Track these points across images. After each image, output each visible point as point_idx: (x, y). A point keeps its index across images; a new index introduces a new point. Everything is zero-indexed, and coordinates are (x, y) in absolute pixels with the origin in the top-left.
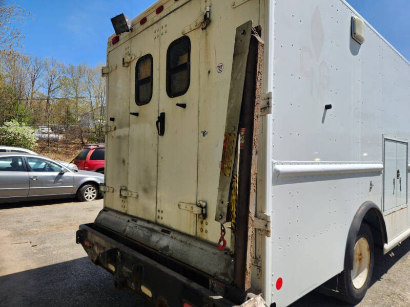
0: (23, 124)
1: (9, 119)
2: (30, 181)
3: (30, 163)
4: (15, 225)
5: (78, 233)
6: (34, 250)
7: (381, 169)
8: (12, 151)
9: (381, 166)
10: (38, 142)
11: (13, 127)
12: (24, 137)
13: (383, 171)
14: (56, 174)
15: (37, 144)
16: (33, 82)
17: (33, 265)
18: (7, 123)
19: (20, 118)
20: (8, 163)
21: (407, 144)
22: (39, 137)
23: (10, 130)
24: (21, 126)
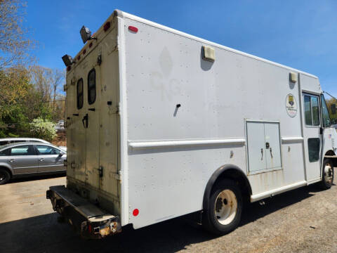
0: (46, 120)
1: (36, 118)
2: (38, 162)
3: (39, 149)
4: (25, 192)
5: (48, 192)
6: (32, 207)
7: (244, 142)
8: (31, 141)
9: (243, 140)
10: (57, 133)
11: (39, 123)
12: (47, 130)
13: (246, 144)
14: (56, 156)
15: (56, 135)
16: (55, 87)
17: (27, 216)
18: (35, 120)
19: (44, 116)
20: (25, 150)
21: (279, 123)
22: (58, 130)
23: (37, 125)
24: (45, 121)
